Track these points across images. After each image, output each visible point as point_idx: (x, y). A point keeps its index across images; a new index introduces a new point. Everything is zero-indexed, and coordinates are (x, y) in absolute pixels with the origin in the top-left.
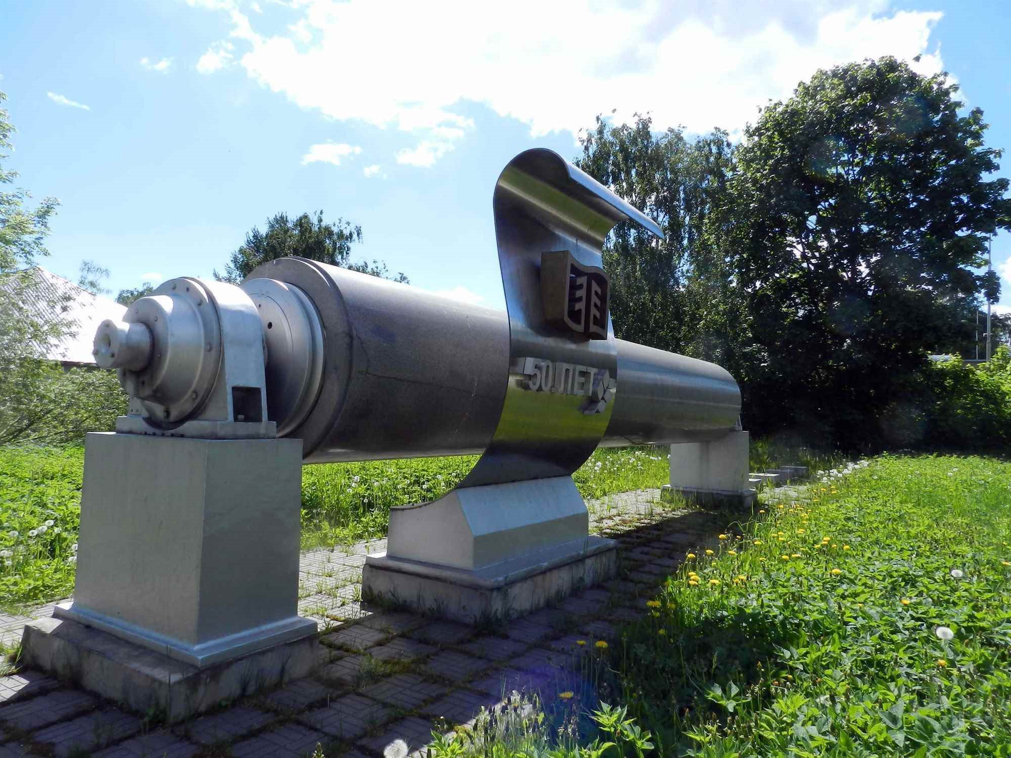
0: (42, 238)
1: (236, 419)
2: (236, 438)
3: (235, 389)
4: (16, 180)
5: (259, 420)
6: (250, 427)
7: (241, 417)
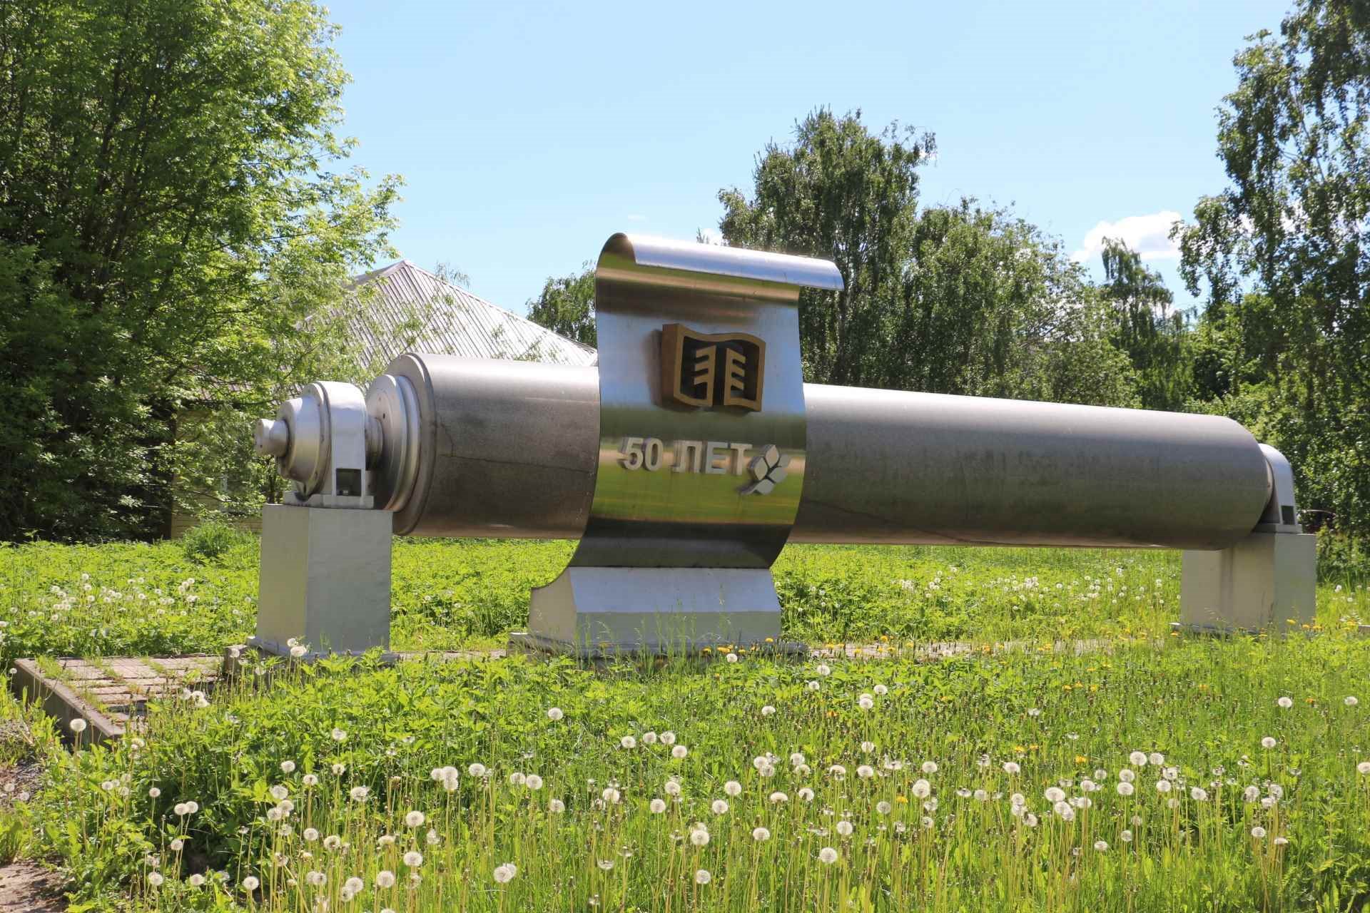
0: (385, 234)
1: (340, 493)
2: (338, 507)
3: (339, 471)
4: (352, 152)
5: (359, 494)
6: (352, 500)
7: (346, 492)
